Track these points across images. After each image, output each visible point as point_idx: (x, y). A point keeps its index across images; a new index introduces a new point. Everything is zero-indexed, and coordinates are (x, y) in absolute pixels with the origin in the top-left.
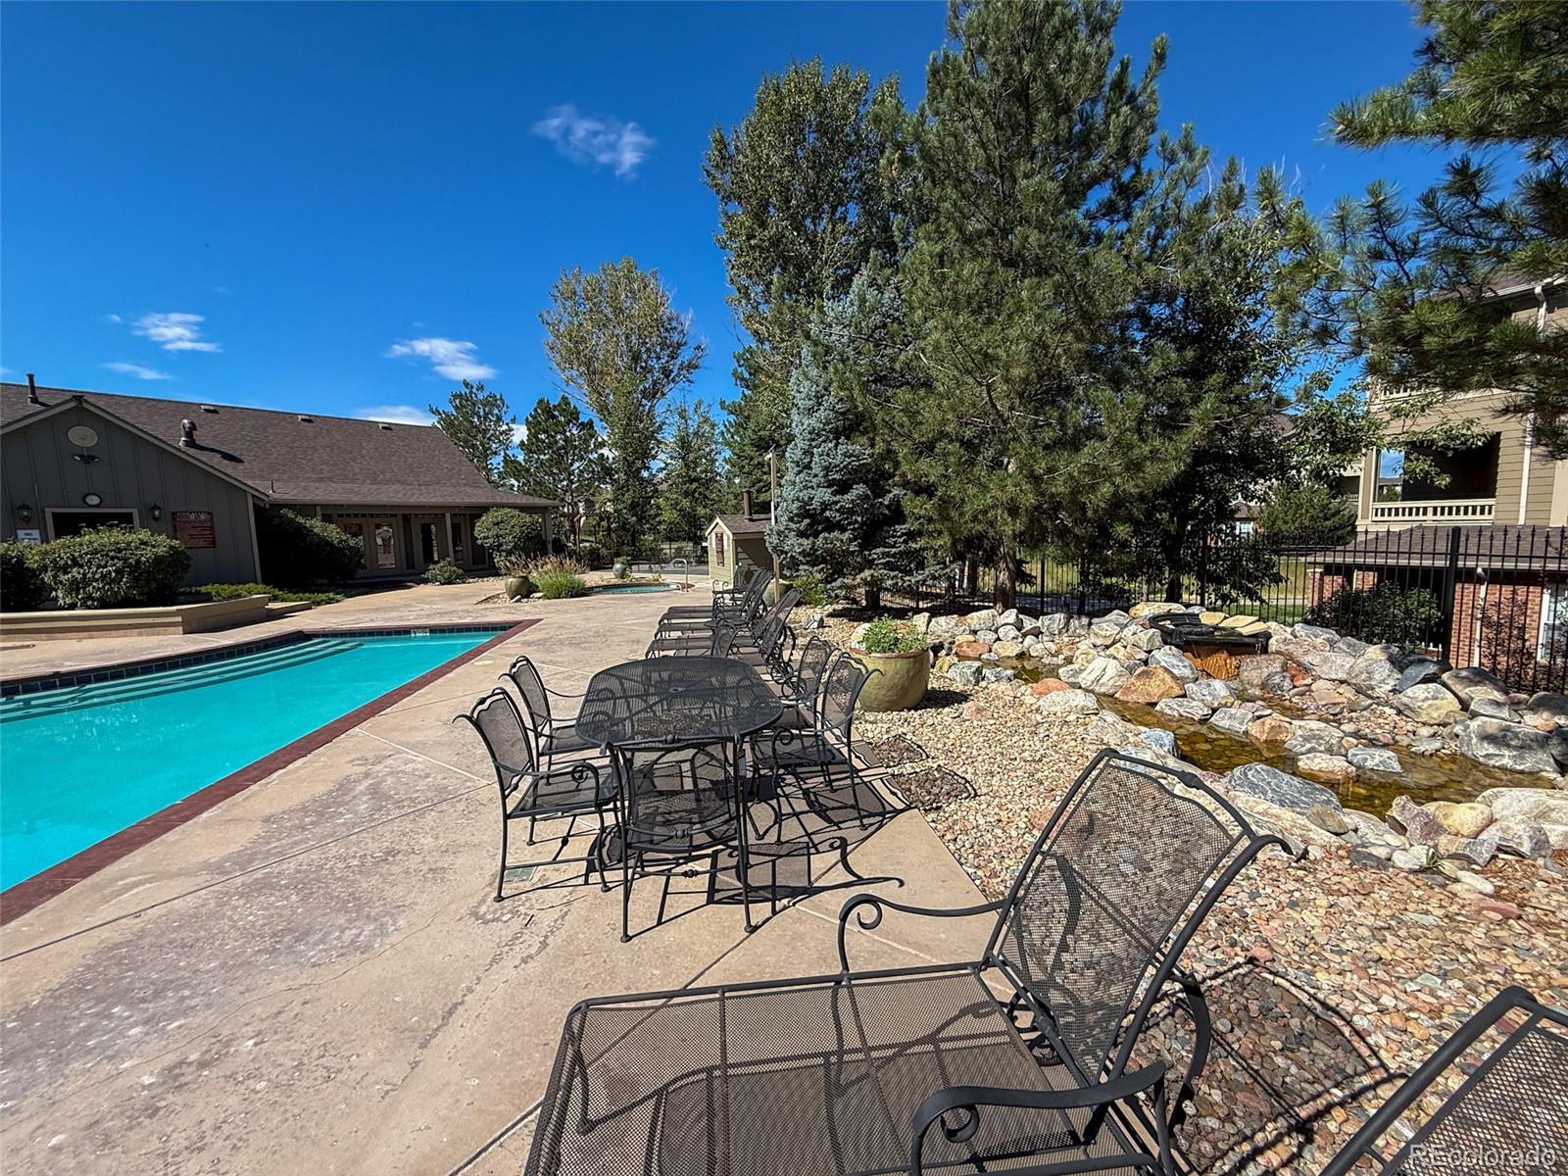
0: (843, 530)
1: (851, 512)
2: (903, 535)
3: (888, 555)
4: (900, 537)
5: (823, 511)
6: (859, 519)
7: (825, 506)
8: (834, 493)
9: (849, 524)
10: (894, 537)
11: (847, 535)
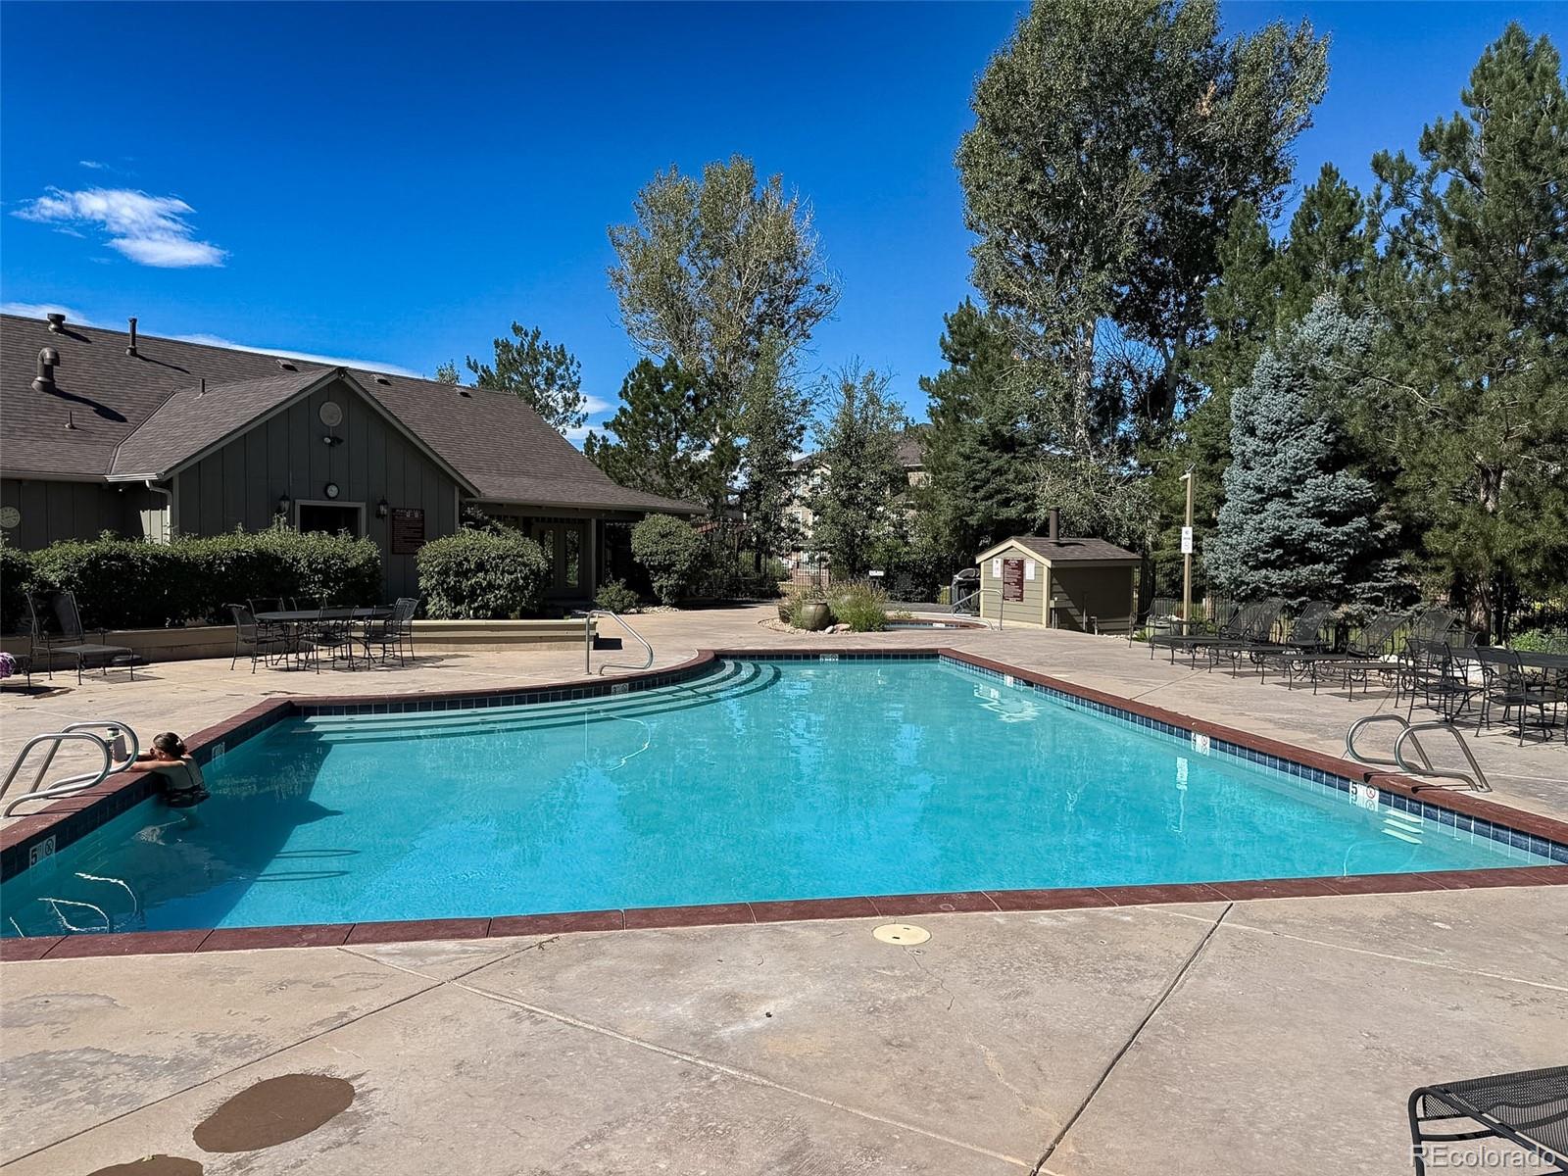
0: (1328, 562)
1: (1342, 544)
2: (1394, 569)
3: (1374, 589)
4: (1392, 571)
5: (1306, 541)
6: (1352, 552)
7: (1310, 536)
8: (1327, 525)
9: (1338, 556)
10: (1385, 571)
11: (1332, 567)
